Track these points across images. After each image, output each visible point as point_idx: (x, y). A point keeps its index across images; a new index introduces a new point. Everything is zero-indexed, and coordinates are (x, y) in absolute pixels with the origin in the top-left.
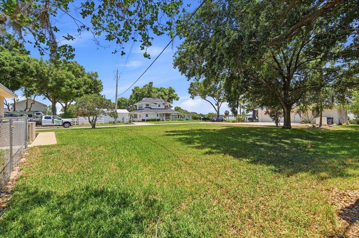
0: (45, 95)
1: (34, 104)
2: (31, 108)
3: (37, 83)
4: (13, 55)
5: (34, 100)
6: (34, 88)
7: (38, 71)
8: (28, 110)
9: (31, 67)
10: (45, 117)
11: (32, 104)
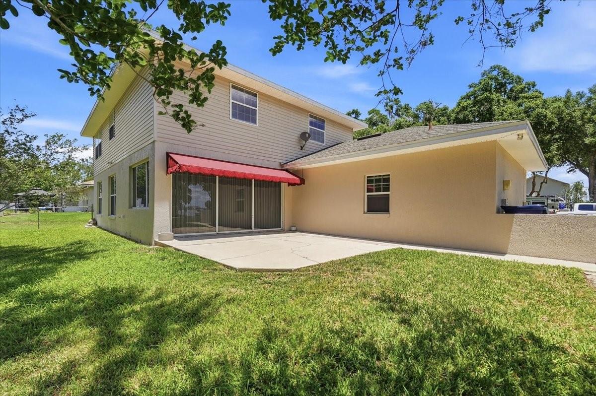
0: (573, 164)
1: (546, 183)
2: (540, 191)
3: (558, 142)
4: (520, 105)
5: (546, 177)
6: (555, 152)
7: (561, 119)
8: (534, 195)
9: (549, 115)
10: (580, 206)
11: (542, 183)
